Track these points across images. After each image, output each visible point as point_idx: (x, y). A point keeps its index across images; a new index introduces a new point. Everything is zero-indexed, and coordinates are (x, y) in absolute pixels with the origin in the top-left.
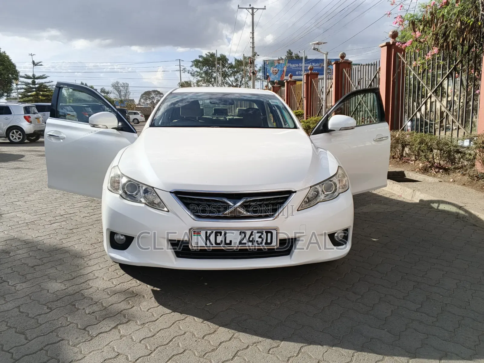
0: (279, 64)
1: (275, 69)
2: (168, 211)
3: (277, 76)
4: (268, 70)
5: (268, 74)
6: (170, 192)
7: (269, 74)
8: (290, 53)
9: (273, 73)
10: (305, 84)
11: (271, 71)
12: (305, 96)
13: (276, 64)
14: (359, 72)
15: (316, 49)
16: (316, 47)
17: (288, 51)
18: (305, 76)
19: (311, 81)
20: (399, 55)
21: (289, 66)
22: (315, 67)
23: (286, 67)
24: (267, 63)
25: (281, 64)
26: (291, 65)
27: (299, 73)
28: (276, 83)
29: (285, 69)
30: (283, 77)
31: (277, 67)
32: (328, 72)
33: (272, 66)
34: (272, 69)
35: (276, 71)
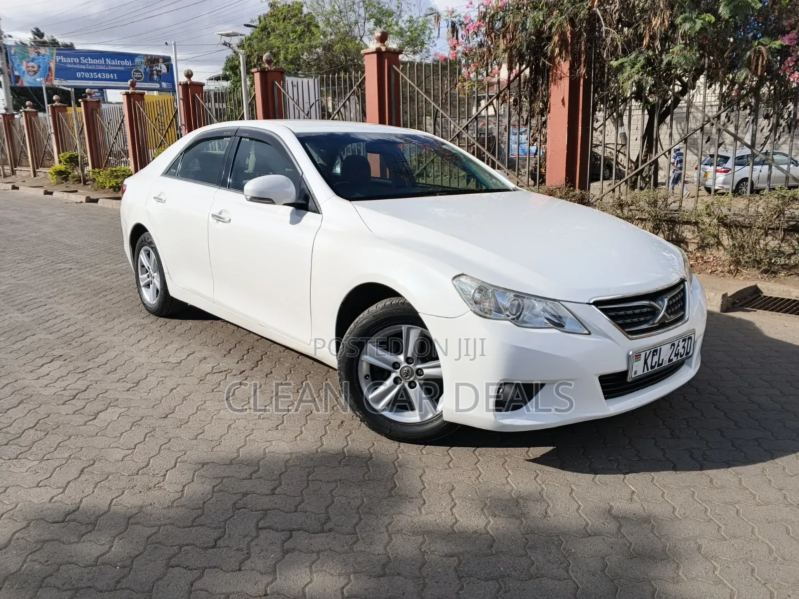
0: (38, 55)
1: (31, 64)
2: (590, 334)
3: (37, 78)
5: (16, 73)
6: (588, 304)
7: (19, 73)
8: (38, 33)
9: (28, 71)
10: (181, 101)
11: (24, 68)
12: (184, 123)
13: (33, 55)
14: (295, 89)
15: (228, 45)
16: (228, 39)
17: (34, 30)
18: (180, 87)
20: (396, 69)
21: (60, 61)
22: (112, 66)
23: (54, 61)
24: (13, 52)
25: (44, 56)
26: (63, 59)
27: (82, 75)
29: (53, 65)
30: (51, 80)
31: (36, 61)
32: (136, 76)
33: (24, 58)
34: (24, 63)
35: (33, 67)
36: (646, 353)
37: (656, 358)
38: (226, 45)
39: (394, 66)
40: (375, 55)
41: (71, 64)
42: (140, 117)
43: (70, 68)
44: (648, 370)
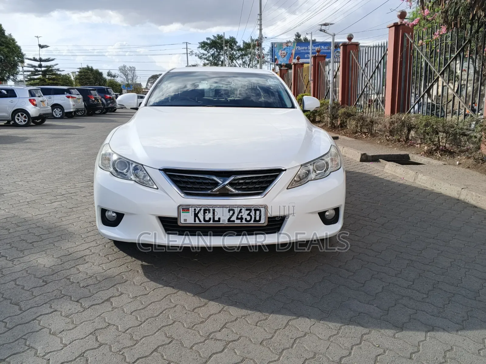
0: (287, 47)
1: (283, 52)
2: (158, 189)
3: (285, 59)
4: (276, 53)
5: (276, 57)
6: (159, 170)
8: (298, 35)
9: (282, 56)
10: (312, 66)
11: (279, 54)
12: (312, 79)
13: (285, 47)
14: (367, 54)
15: (323, 31)
16: (324, 28)
17: (296, 34)
18: (312, 58)
19: (319, 64)
20: (407, 36)
21: (298, 49)
22: (324, 49)
23: (295, 50)
24: (275, 46)
25: (290, 47)
26: (299, 48)
27: (307, 56)
28: (283, 65)
29: (293, 52)
30: (292, 60)
31: (286, 50)
32: (337, 55)
33: (280, 49)
34: (280, 51)
35: (284, 53)
36: (195, 209)
37: (209, 216)
38: (322, 31)
39: (406, 34)
40: (394, 28)
41: (303, 50)
42: (299, 77)
43: (302, 53)
44: (200, 221)
